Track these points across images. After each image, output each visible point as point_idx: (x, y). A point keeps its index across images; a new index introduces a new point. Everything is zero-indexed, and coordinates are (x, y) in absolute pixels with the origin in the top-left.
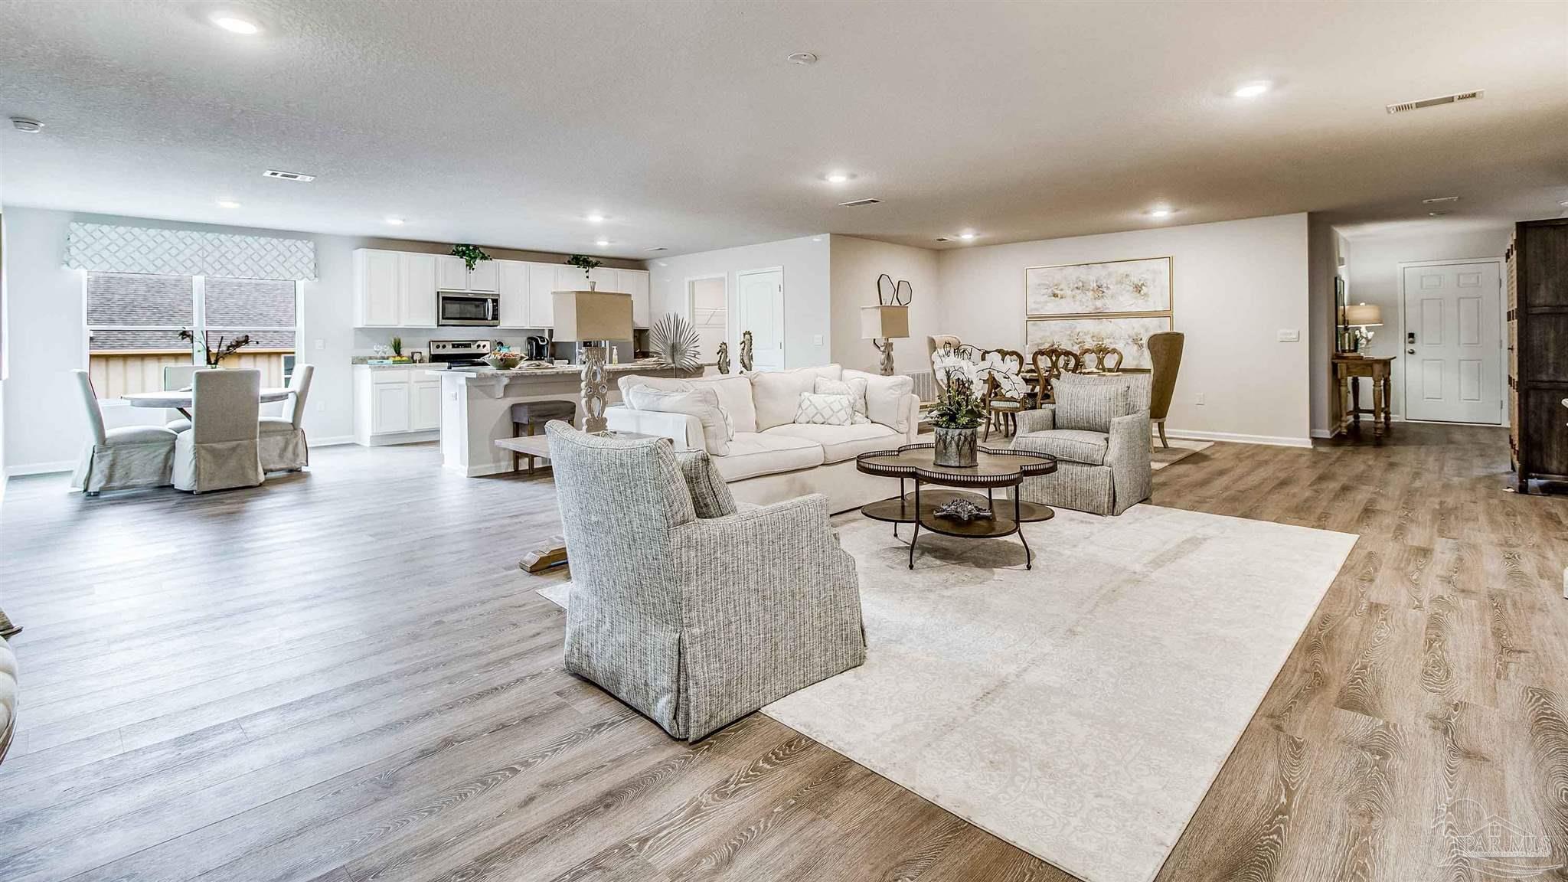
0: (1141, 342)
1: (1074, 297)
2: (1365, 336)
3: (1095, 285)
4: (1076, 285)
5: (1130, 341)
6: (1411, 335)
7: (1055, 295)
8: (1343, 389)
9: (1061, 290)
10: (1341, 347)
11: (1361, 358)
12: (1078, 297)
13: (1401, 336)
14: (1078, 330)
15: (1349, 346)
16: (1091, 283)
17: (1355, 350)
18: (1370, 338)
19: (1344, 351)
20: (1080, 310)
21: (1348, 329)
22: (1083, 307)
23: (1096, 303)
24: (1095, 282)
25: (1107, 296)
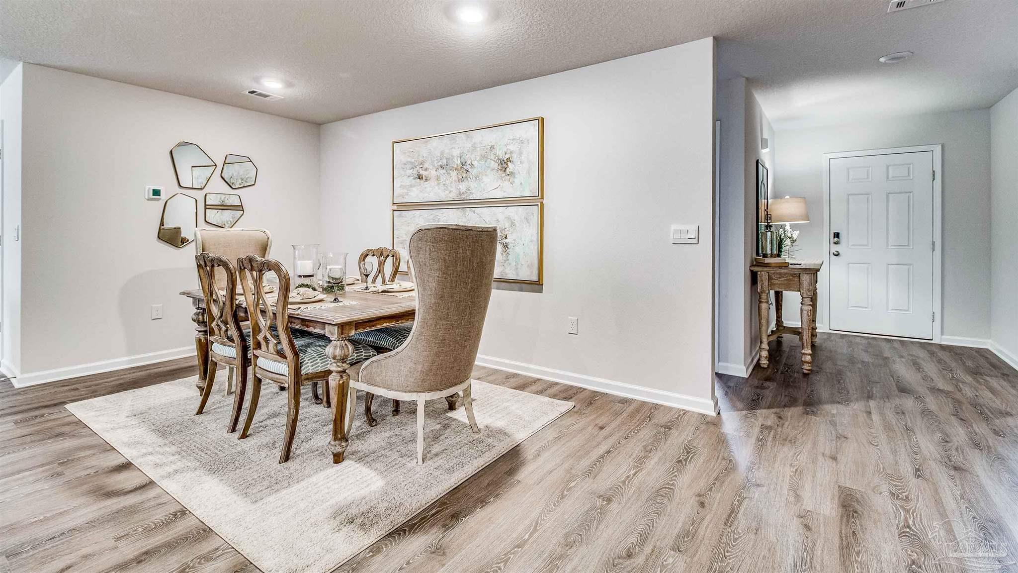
2: (789, 235)
3: (459, 162)
4: (440, 163)
6: (837, 235)
7: (420, 177)
8: (764, 306)
9: (426, 170)
10: (763, 251)
11: (786, 265)
12: (442, 179)
13: (826, 236)
15: (771, 249)
16: (455, 160)
17: (779, 256)
18: (795, 237)
19: (765, 256)
21: (771, 226)
22: (447, 192)
23: (460, 186)
24: (459, 158)
25: (471, 177)
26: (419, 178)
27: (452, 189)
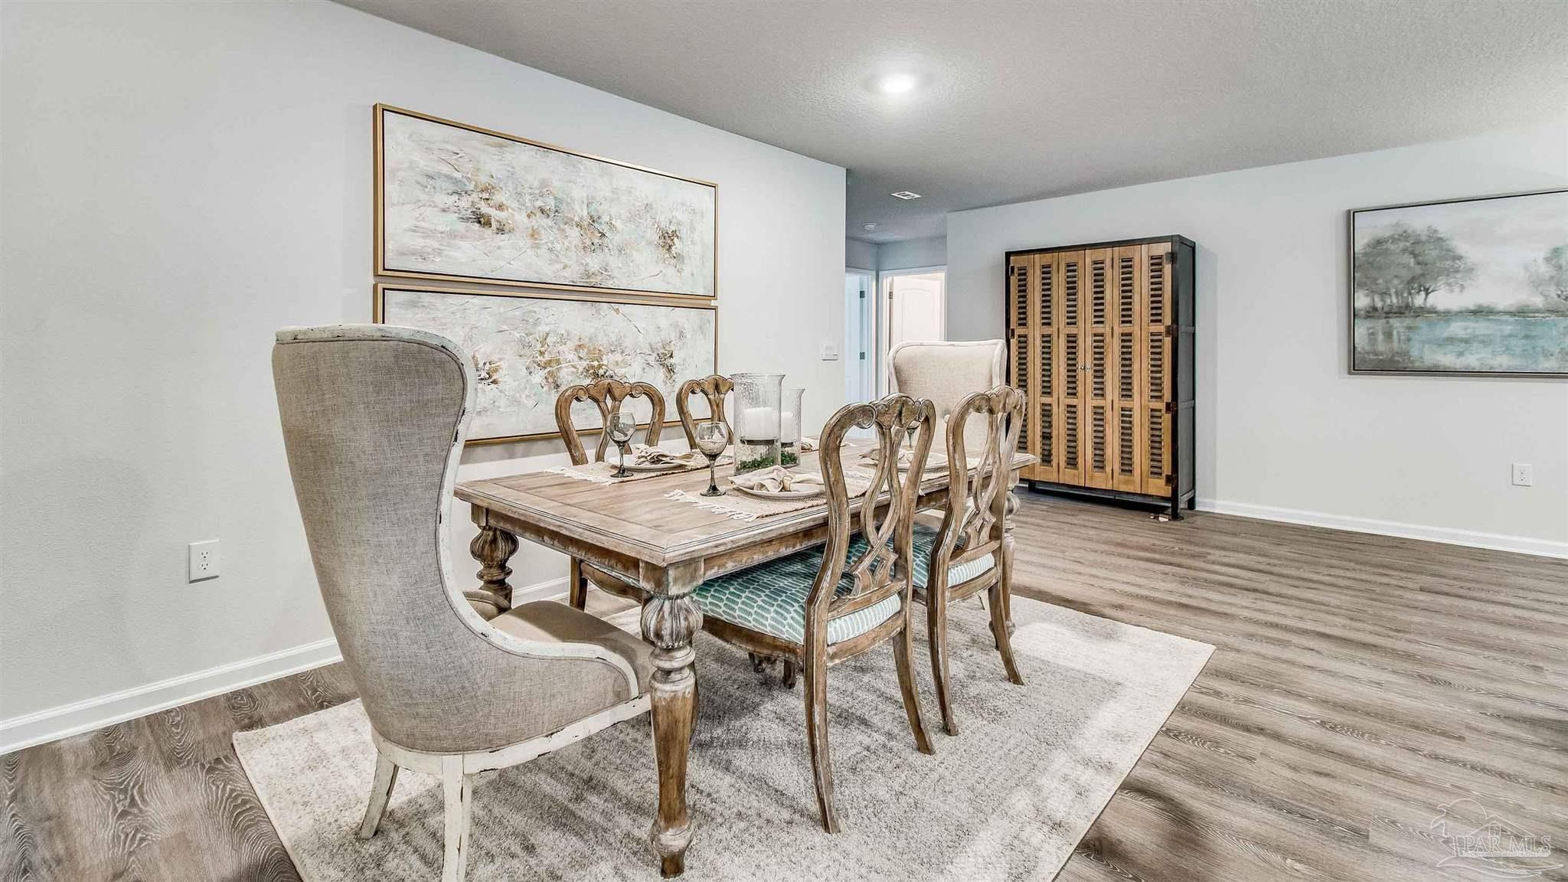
0: (672, 361)
1: (534, 234)
3: (585, 213)
4: (539, 204)
5: (652, 359)
7: (482, 220)
9: (499, 207)
12: (546, 237)
14: (543, 329)
16: (577, 207)
20: (548, 272)
22: (559, 266)
23: (588, 260)
24: (585, 206)
25: (610, 246)
26: (479, 222)
27: (569, 263)
